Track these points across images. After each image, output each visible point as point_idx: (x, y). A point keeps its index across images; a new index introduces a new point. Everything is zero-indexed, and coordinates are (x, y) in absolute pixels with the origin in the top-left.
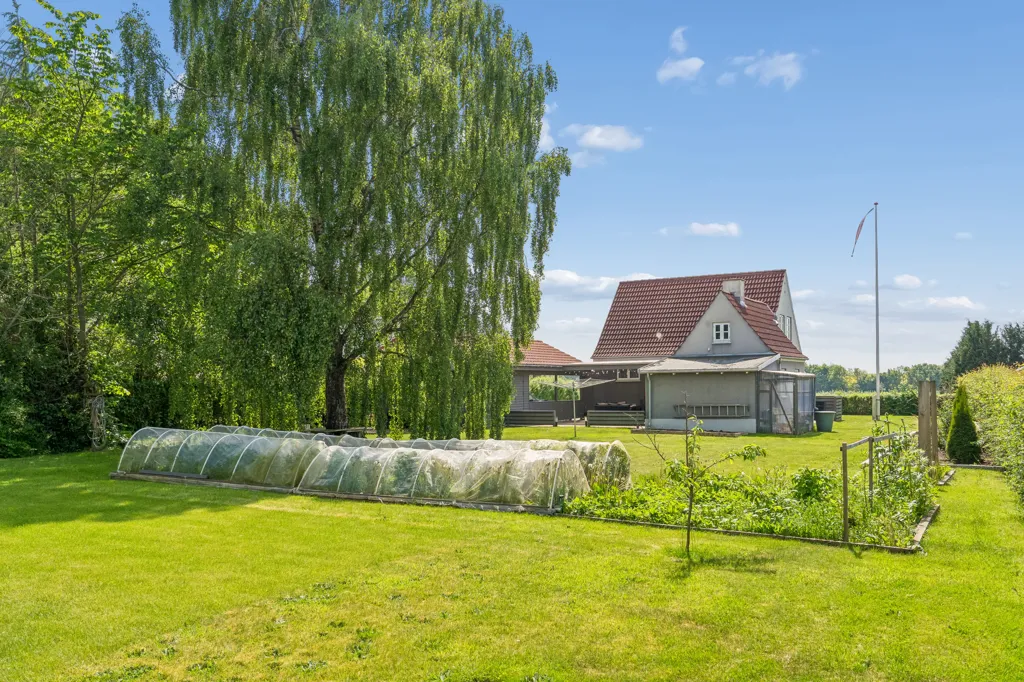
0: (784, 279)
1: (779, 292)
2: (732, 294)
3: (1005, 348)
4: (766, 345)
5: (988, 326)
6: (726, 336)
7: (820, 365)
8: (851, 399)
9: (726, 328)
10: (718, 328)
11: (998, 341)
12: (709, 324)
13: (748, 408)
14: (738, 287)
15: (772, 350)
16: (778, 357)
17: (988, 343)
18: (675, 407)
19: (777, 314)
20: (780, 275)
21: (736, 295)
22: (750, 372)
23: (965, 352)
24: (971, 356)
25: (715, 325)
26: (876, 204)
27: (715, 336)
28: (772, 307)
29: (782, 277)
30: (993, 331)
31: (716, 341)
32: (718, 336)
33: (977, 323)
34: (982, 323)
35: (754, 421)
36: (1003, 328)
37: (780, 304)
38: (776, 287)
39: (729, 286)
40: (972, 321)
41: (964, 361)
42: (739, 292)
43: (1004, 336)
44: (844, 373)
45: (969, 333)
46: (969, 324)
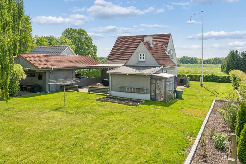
0: (170, 37)
1: (168, 41)
2: (147, 42)
3: (242, 59)
4: (158, 62)
5: (237, 52)
6: (143, 58)
7: (192, 57)
8: (194, 76)
9: (143, 55)
10: (141, 55)
11: (240, 56)
12: (138, 53)
13: (147, 90)
14: (150, 40)
15: (160, 64)
16: (162, 67)
17: (237, 57)
18: (120, 87)
19: (167, 49)
20: (168, 36)
21: (149, 43)
22: (148, 75)
23: (230, 59)
24: (232, 61)
25: (139, 54)
26: (202, 12)
27: (139, 58)
28: (165, 47)
29: (170, 36)
30: (238, 53)
31: (140, 60)
32: (141, 58)
33: (233, 51)
34: (235, 51)
35: (149, 95)
36: (241, 53)
37: (168, 45)
38: (167, 40)
39: (146, 39)
40: (232, 50)
41: (229, 62)
42: (150, 41)
43: (241, 55)
44: (197, 60)
45: (231, 54)
46: (231, 51)
